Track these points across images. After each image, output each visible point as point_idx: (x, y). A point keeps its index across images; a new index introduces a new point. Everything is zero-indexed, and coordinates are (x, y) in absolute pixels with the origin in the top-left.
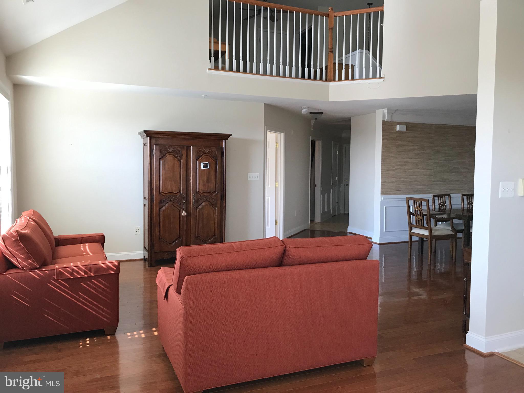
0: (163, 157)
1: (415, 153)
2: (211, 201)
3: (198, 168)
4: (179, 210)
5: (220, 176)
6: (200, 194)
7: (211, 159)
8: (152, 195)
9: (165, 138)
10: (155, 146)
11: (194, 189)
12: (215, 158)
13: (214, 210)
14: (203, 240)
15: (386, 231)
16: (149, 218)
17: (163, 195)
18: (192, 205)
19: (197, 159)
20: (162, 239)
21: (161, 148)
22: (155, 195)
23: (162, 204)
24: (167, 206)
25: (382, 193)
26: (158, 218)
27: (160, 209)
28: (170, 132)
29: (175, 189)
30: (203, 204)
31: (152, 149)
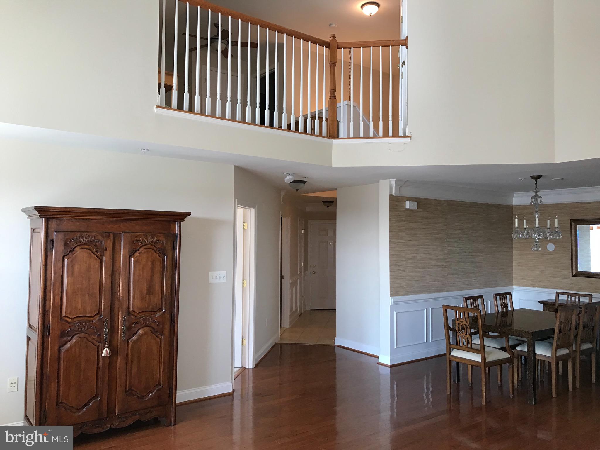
0: (69, 252)
1: (428, 237)
2: (153, 325)
3: (132, 270)
4: (96, 347)
5: (170, 282)
6: (134, 316)
7: (155, 254)
8: (47, 322)
9: (75, 219)
10: (55, 234)
11: (125, 306)
12: (162, 252)
13: (159, 340)
14: (138, 395)
15: (399, 346)
16: (39, 366)
17: (66, 321)
18: (121, 334)
19: (131, 256)
20: (64, 403)
21: (67, 237)
22: (52, 322)
23: (65, 339)
24: (74, 340)
25: (392, 294)
26: (57, 365)
27: (61, 349)
28: (84, 210)
29: (90, 310)
30: (140, 332)
31: (49, 239)
